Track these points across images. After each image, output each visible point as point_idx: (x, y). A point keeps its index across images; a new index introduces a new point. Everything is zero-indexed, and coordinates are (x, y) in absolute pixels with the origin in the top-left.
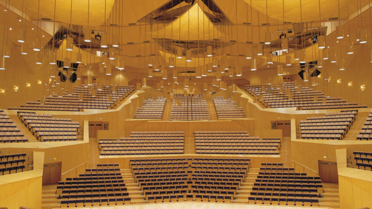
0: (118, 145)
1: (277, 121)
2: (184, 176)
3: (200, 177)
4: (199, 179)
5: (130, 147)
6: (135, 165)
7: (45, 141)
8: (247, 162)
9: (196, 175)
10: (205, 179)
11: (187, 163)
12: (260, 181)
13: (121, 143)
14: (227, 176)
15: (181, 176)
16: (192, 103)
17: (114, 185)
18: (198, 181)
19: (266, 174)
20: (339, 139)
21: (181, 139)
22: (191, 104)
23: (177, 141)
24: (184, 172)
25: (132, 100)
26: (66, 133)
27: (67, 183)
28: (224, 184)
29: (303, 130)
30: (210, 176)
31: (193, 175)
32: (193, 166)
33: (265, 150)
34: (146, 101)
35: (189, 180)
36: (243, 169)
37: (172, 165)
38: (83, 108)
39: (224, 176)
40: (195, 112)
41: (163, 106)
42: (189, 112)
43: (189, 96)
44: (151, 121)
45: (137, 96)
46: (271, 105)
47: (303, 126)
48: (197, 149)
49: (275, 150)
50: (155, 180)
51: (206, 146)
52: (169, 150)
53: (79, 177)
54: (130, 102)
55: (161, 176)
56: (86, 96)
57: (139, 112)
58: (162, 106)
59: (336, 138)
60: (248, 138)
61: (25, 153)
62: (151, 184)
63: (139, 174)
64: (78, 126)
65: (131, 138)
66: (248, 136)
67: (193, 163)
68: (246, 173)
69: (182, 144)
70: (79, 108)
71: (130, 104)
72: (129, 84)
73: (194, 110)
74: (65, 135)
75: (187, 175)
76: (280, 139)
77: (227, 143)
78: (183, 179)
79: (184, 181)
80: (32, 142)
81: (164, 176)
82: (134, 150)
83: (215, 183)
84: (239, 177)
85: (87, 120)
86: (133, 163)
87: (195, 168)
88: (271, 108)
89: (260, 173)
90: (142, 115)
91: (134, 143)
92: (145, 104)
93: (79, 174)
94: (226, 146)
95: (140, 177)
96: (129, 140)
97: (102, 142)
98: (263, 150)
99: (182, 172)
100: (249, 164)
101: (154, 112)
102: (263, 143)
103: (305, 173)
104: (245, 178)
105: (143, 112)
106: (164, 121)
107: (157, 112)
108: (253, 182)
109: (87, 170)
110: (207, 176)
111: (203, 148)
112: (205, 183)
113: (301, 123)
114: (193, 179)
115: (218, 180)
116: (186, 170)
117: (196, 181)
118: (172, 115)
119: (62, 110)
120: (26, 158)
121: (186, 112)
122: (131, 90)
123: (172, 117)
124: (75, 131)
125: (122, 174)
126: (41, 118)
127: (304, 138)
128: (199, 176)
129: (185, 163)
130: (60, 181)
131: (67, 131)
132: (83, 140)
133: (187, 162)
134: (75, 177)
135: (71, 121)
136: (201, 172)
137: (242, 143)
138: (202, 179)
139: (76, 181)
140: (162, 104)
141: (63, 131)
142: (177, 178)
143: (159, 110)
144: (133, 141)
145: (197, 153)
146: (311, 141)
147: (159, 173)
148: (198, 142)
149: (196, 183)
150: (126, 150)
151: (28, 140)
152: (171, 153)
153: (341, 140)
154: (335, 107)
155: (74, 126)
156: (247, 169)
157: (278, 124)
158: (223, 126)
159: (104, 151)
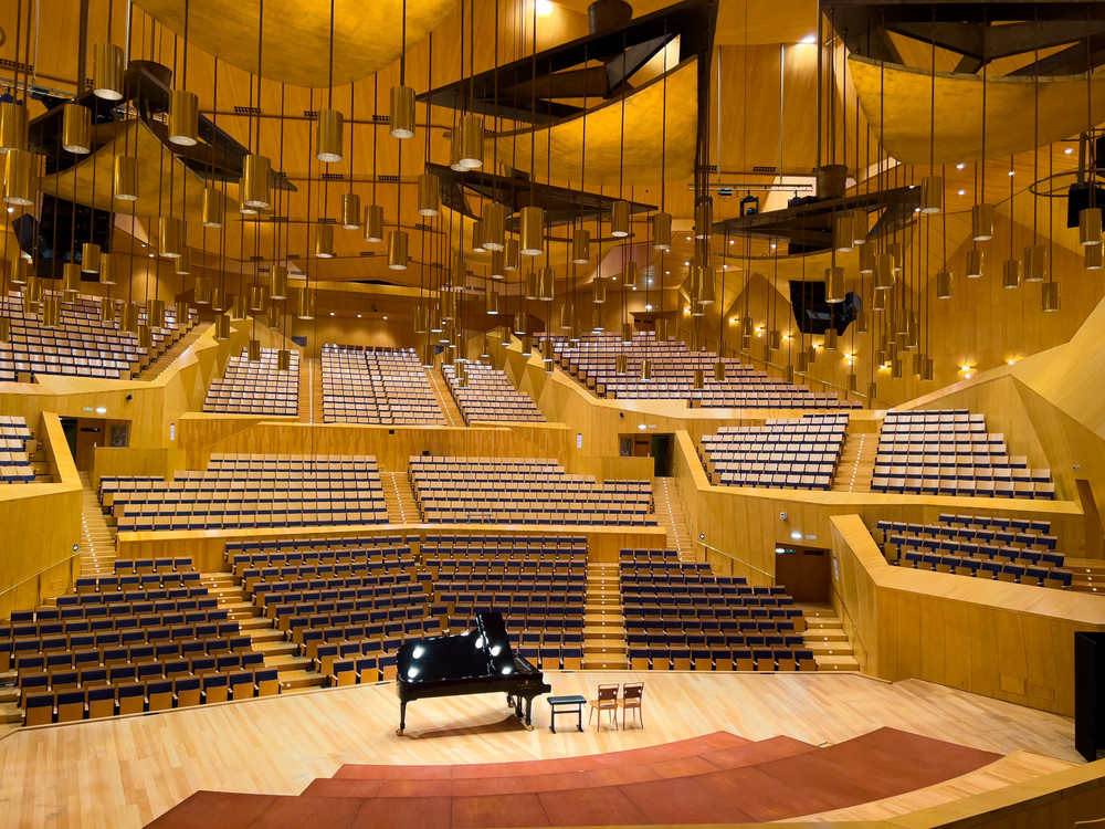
0: (174, 496)
1: (636, 435)
2: (412, 590)
5: (216, 501)
6: (246, 559)
8: (579, 547)
9: (446, 589)
11: (407, 551)
13: (182, 490)
15: (403, 590)
16: (384, 373)
19: (640, 579)
20: (826, 487)
21: (372, 480)
22: (379, 377)
23: (360, 485)
24: (408, 579)
25: (197, 354)
27: (20, 632)
29: (718, 461)
30: (489, 588)
32: (427, 559)
33: (619, 512)
34: (235, 359)
36: (573, 565)
38: (33, 372)
40: (396, 401)
41: (296, 379)
42: (379, 401)
43: (369, 353)
44: (269, 423)
45: (214, 343)
46: (616, 391)
47: (713, 451)
48: (427, 509)
49: (644, 512)
50: (331, 608)
51: (451, 499)
54: (194, 360)
56: (35, 332)
57: (222, 395)
59: (819, 486)
60: (563, 478)
63: (267, 589)
65: (213, 475)
66: (563, 474)
67: (425, 551)
68: (583, 578)
69: (379, 494)
70: (17, 371)
71: (193, 366)
73: (395, 395)
75: (419, 589)
76: (647, 483)
77: (509, 490)
78: (415, 602)
81: (352, 594)
82: (230, 513)
83: (515, 611)
85: (55, 412)
86: (239, 553)
87: (437, 564)
88: (616, 398)
89: (623, 579)
90: (232, 402)
92: (235, 370)
94: (508, 501)
95: (278, 599)
96: (208, 480)
97: (112, 485)
98: (612, 512)
99: (399, 579)
100: (586, 553)
101: (268, 396)
102: (607, 492)
103: (739, 576)
104: (584, 591)
105: (233, 395)
106: (308, 424)
107: (280, 397)
110: (480, 588)
111: (446, 504)
113: (705, 442)
115: (517, 599)
116: (411, 572)
118: (331, 406)
121: (372, 401)
123: (332, 413)
124: (18, 450)
125: (210, 592)
127: (728, 483)
128: (456, 588)
129: (401, 552)
132: (58, 481)
133: (406, 546)
136: (459, 577)
137: (552, 491)
143: (284, 390)
144: (220, 485)
145: (431, 521)
147: (332, 584)
148: (428, 489)
150: (205, 513)
153: (830, 490)
154: (783, 403)
155: (9, 431)
156: (584, 565)
157: (637, 443)
158: (486, 444)
159: (127, 515)
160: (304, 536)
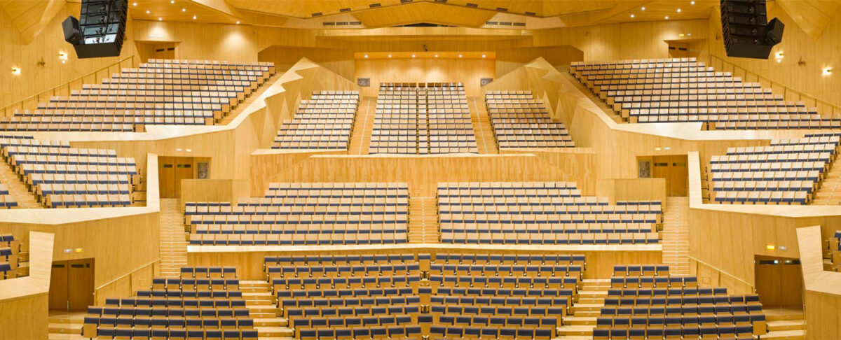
0: (235, 218)
1: (654, 157)
2: (409, 301)
3: (454, 305)
4: (451, 310)
5: (266, 223)
6: (278, 270)
7: (55, 205)
8: (576, 265)
9: (441, 301)
10: (467, 310)
11: (417, 268)
12: (612, 312)
13: (241, 214)
14: (526, 302)
15: (401, 301)
16: (430, 106)
17: (225, 323)
18: (448, 315)
19: (627, 293)
20: (803, 202)
21: (400, 205)
22: (425, 111)
23: (388, 209)
24: (410, 291)
25: (268, 100)
26: (103, 187)
27: (107, 312)
28: (518, 322)
29: (719, 180)
30: (479, 301)
31: (433, 300)
32: (432, 275)
33: (624, 231)
34: (304, 102)
35: (422, 312)
36: (566, 281)
37: (378, 272)
38: (145, 124)
39: (517, 302)
40: (436, 132)
41: (352, 116)
42: (420, 132)
43: (419, 89)
44: (320, 156)
45: (283, 90)
46: (638, 116)
47: (718, 171)
48: (444, 231)
49: (649, 231)
50: (333, 312)
51: (467, 222)
52: (367, 232)
53: (136, 298)
54: (264, 105)
55: (348, 303)
56: (152, 93)
57: (289, 133)
58: (347, 116)
59: (797, 201)
60: (578, 200)
61: (10, 235)
62: (322, 323)
63: (287, 294)
64: (132, 169)
65: (268, 201)
66: (579, 196)
67: (432, 268)
68: (574, 293)
69: (404, 217)
70: (135, 124)
71: (262, 110)
72: (260, 60)
73: (436, 127)
74: (102, 193)
75: (417, 300)
76: (660, 203)
77: (523, 213)
78: (407, 311)
79: (408, 315)
80: (26, 208)
81: (356, 303)
82: (274, 232)
83: (494, 321)
84: (557, 302)
85: (156, 153)
86: (274, 265)
87: (440, 280)
88: (638, 122)
89: (611, 293)
90: (295, 138)
91: (276, 214)
92: (302, 111)
93: (136, 289)
94: (520, 222)
95: (293, 303)
96: (263, 205)
97: (192, 209)
98: (617, 231)
99: (402, 292)
100: (582, 270)
101: (326, 132)
102: (617, 213)
103: (722, 287)
104: (572, 305)
105: (298, 132)
106: (356, 156)
107: (335, 132)
108: (593, 315)
109: (156, 282)
110: (471, 301)
111: (461, 226)
112: (467, 321)
113: (712, 163)
114: (435, 309)
115: (501, 311)
116: (415, 286)
117: (441, 314)
118: (376, 138)
119: (93, 130)
120: (13, 247)
121: (414, 132)
122: (265, 73)
123: (376, 144)
124: (126, 182)
125: (243, 294)
126: (45, 150)
127: (721, 200)
128: (448, 301)
129: (410, 268)
130: (93, 305)
131: (106, 182)
132: (145, 205)
133: (417, 263)
134: (127, 298)
135: (115, 156)
136: (456, 292)
137: (564, 213)
138: (459, 310)
139: (131, 307)
140: (349, 111)
141: (95, 182)
142: (390, 306)
143: (340, 127)
144: (271, 209)
145: (445, 241)
146: (737, 208)
147: (342, 293)
148: (447, 212)
149: (443, 320)
150: (255, 232)
151: (19, 204)
152: (373, 242)
153: (806, 204)
154: (792, 124)
155: (122, 169)
156: (578, 281)
157: (656, 165)
158: (512, 169)
159: (199, 232)
160: (328, 252)
